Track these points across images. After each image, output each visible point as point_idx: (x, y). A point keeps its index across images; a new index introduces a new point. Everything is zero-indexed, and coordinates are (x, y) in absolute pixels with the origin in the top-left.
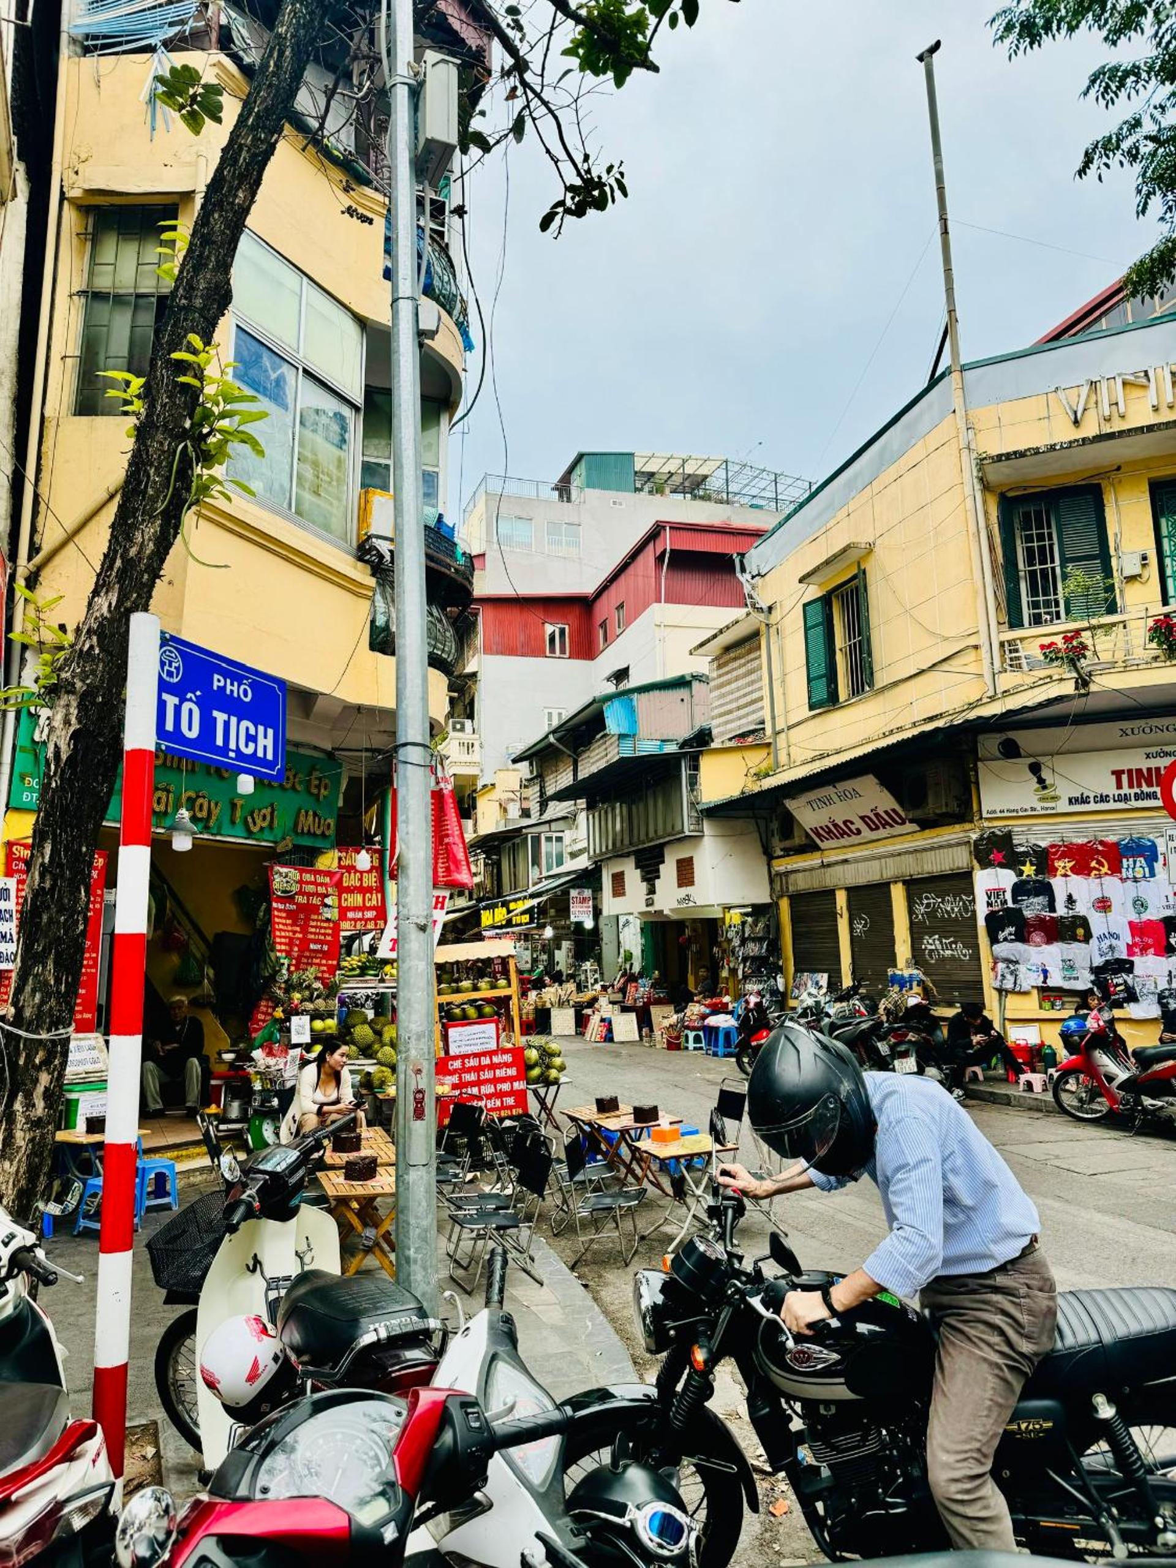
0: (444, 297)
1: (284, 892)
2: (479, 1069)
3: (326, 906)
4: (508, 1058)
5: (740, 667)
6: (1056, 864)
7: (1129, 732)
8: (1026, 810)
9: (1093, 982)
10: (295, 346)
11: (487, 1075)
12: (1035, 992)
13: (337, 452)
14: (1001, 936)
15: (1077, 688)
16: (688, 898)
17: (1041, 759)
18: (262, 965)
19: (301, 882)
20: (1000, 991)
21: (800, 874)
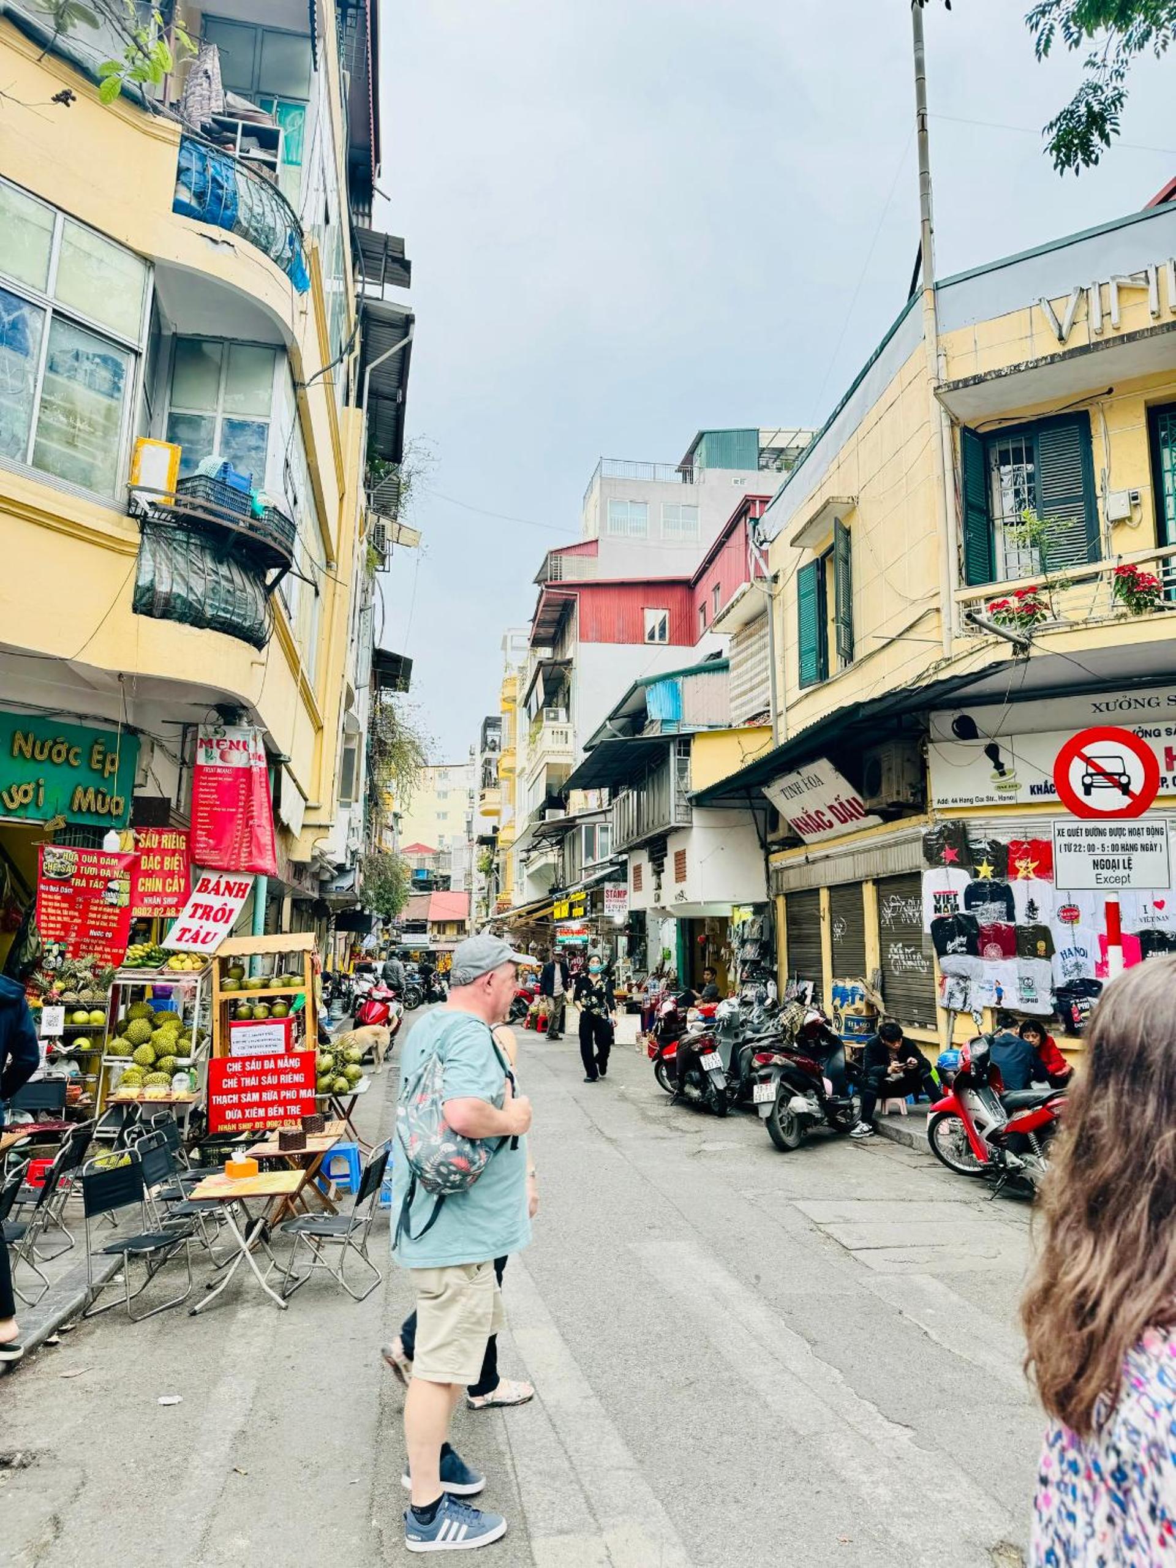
0: (256, 230)
1: (59, 873)
2: (262, 1073)
3: (110, 890)
4: (295, 1063)
6: (1018, 864)
7: (1103, 707)
8: (982, 800)
9: (1054, 1006)
10: (43, 287)
11: (271, 1080)
13: (106, 401)
14: (950, 946)
15: (1015, 653)
16: (681, 895)
17: (998, 741)
19: (79, 864)
20: (947, 1010)
21: (791, 871)
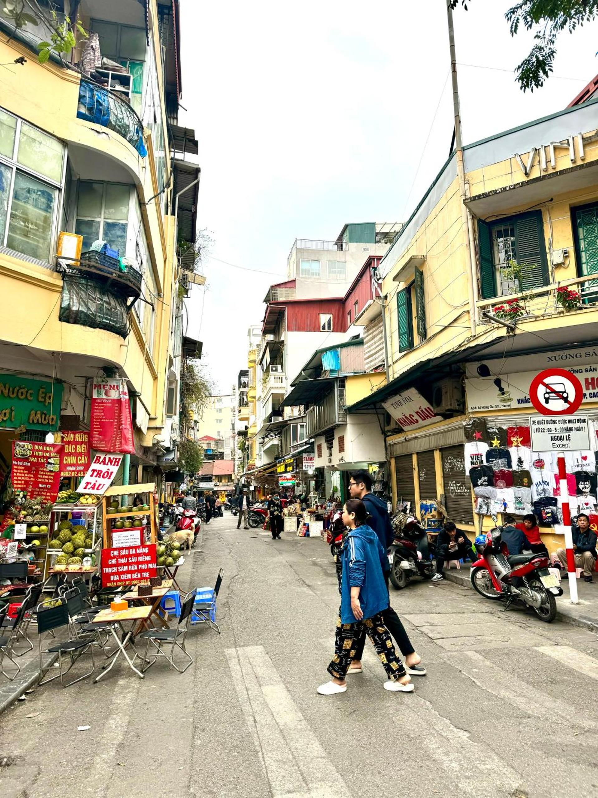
1: (22, 455)
3: (49, 463)
4: (146, 550)
5: (376, 330)
6: (512, 439)
7: (553, 359)
8: (493, 407)
9: (532, 511)
10: (11, 156)
11: (134, 560)
12: (500, 516)
13: (44, 213)
14: (479, 482)
15: (508, 332)
16: (342, 459)
17: (500, 377)
18: (5, 495)
19: (33, 450)
21: (398, 445)
